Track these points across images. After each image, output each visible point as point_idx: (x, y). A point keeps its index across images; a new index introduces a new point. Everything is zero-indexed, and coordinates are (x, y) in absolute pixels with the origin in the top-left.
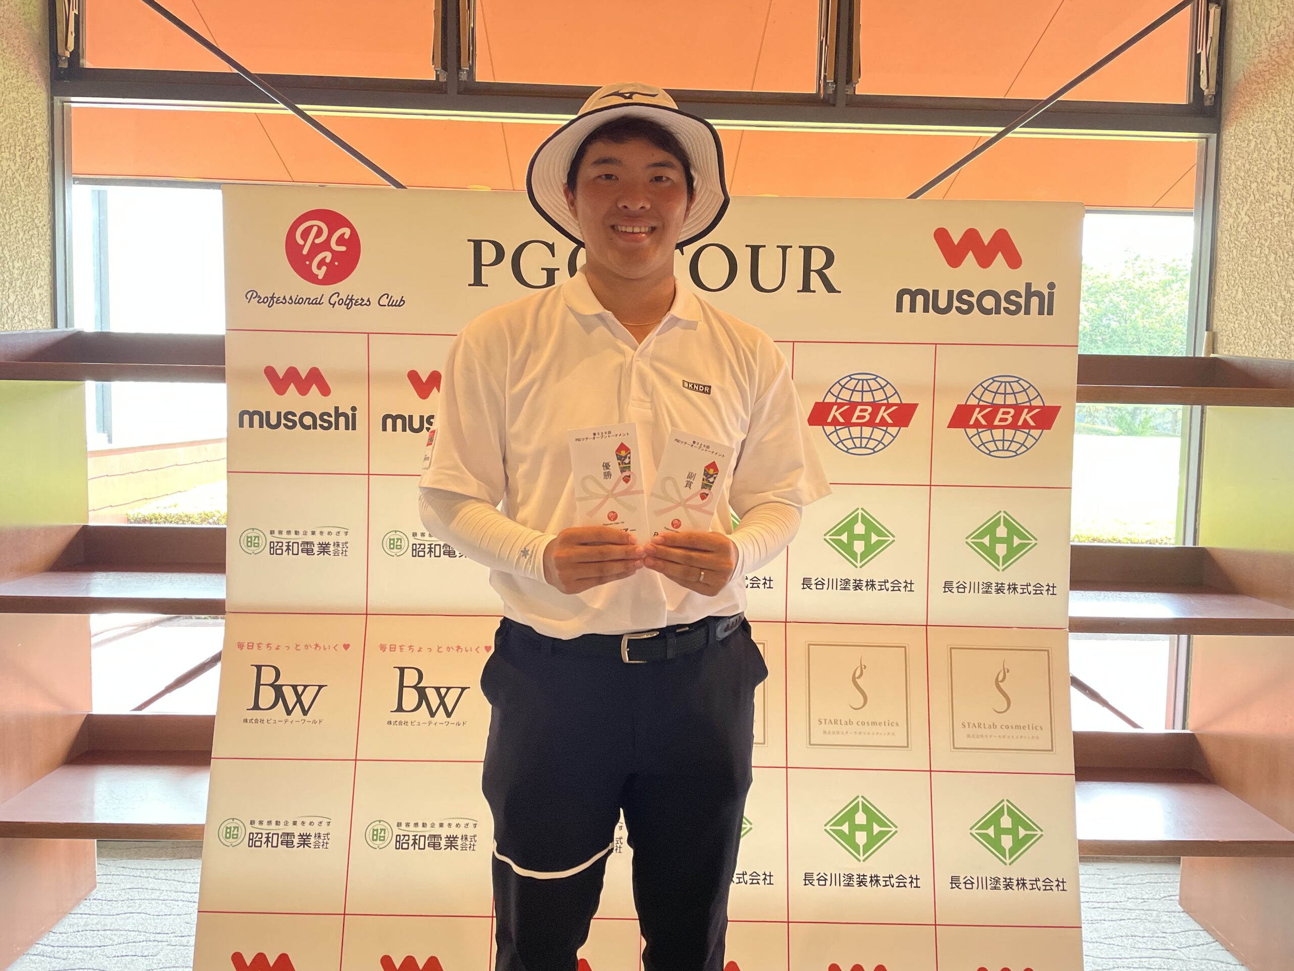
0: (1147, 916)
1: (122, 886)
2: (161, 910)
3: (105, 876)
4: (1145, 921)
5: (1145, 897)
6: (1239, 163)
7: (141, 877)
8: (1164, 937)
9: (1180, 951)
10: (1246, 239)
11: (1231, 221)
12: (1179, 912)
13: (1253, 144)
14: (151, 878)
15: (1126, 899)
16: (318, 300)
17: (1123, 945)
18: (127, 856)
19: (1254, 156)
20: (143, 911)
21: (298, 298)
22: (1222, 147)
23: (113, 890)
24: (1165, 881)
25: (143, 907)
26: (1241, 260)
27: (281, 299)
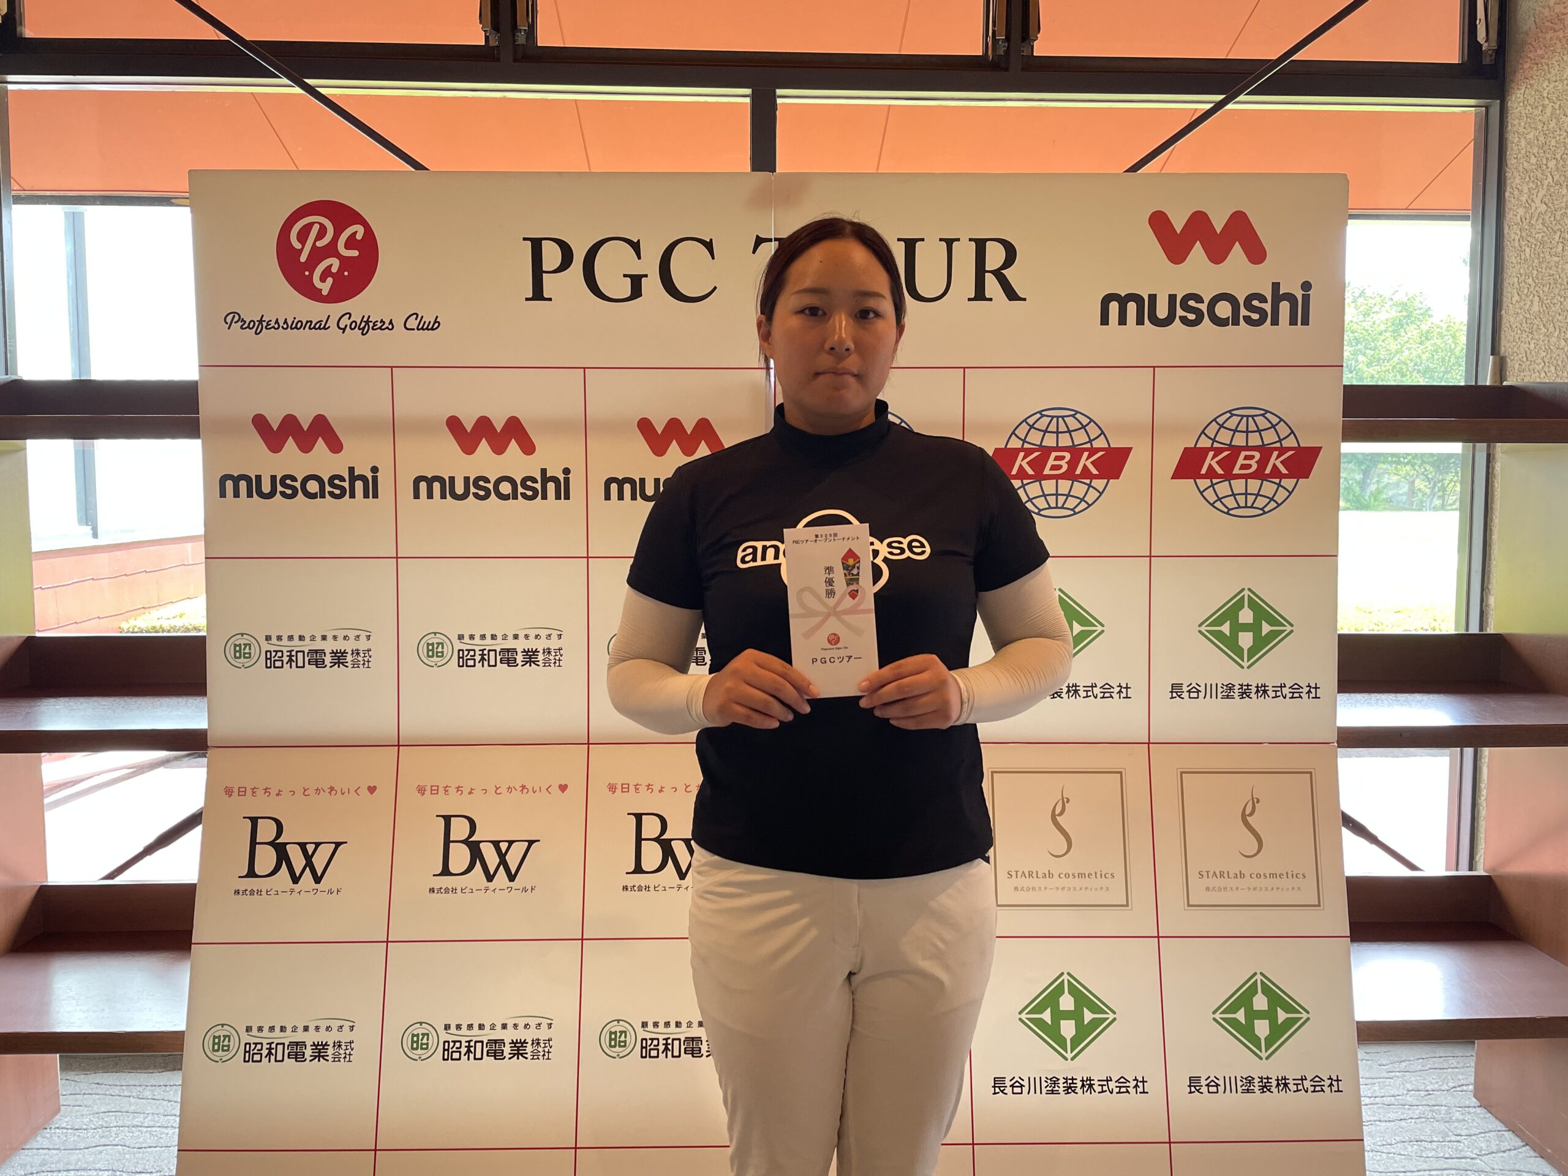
0: (1434, 1114)
1: (96, 1109)
2: (145, 1141)
3: (72, 1096)
4: (1432, 1120)
5: (1429, 1088)
6: (1531, 136)
7: (120, 1096)
8: (1458, 1141)
9: (1481, 1160)
10: (1543, 234)
11: (1521, 211)
12: (1475, 1107)
13: (1549, 110)
14: (134, 1097)
15: (1405, 1092)
16: (323, 323)
17: (1406, 1153)
18: (104, 1068)
19: (1551, 126)
20: (120, 1143)
21: (296, 321)
22: (1507, 118)
23: (82, 1115)
24: (1452, 1066)
25: (120, 1137)
26: (1536, 261)
27: (272, 324)
